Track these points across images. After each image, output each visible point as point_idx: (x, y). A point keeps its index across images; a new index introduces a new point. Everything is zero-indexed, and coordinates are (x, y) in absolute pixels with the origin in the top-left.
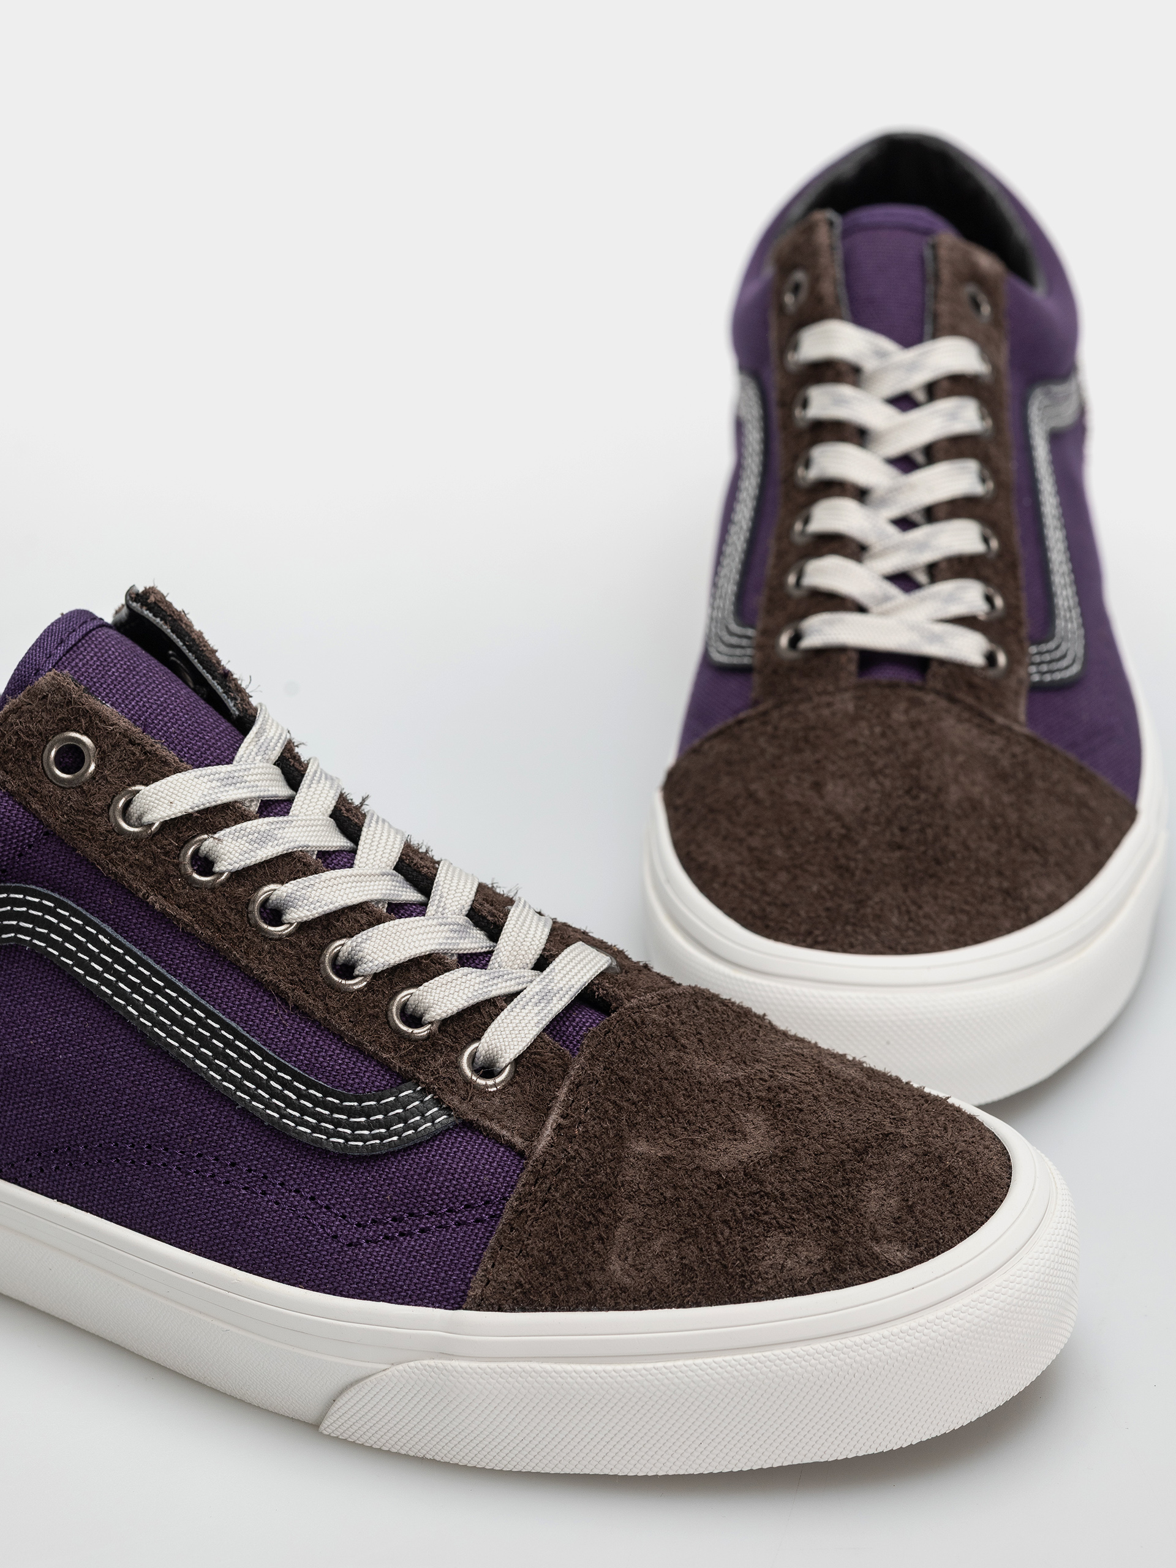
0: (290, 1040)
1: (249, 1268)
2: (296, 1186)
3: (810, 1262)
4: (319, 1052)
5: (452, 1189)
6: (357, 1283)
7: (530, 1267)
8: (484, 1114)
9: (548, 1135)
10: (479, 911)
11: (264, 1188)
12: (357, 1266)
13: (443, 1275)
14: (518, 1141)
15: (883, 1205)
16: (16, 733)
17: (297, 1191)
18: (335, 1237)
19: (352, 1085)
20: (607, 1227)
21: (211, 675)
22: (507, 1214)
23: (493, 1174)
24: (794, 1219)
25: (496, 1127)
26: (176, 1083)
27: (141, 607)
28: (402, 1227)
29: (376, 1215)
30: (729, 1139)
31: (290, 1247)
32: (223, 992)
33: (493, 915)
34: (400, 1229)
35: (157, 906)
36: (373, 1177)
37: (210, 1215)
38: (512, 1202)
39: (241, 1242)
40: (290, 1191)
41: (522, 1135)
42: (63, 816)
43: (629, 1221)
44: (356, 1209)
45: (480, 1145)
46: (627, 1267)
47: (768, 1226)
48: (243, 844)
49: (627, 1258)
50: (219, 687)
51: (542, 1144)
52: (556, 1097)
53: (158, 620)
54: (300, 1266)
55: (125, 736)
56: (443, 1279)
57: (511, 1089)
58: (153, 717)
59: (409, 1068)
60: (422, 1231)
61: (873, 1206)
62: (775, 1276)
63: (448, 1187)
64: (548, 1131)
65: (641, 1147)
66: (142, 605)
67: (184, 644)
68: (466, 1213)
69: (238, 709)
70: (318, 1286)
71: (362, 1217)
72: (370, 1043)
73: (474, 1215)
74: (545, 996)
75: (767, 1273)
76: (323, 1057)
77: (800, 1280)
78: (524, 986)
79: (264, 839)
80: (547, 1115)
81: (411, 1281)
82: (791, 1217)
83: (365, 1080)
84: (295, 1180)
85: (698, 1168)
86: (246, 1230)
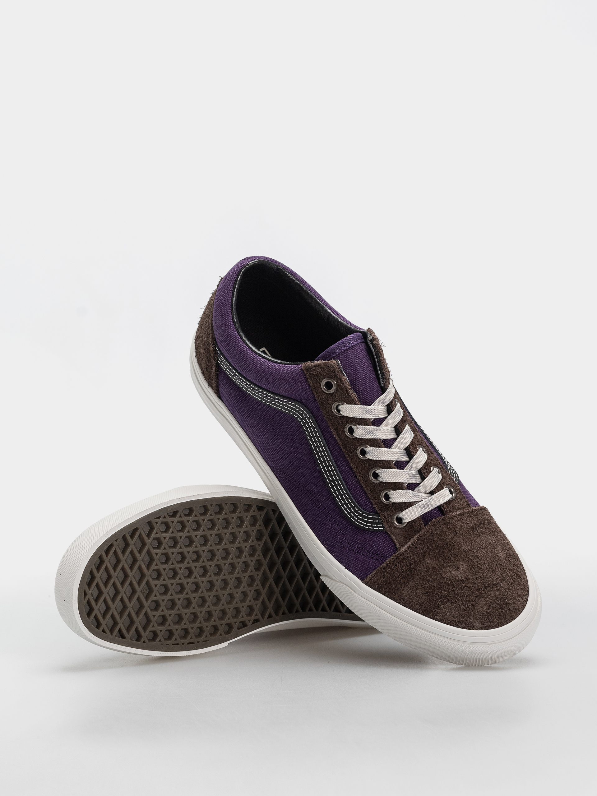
0: (353, 487)
1: (317, 536)
2: (338, 524)
3: (454, 616)
4: (359, 494)
5: (375, 548)
6: (341, 558)
7: (383, 581)
8: (393, 533)
9: (405, 548)
10: (421, 471)
11: (330, 519)
12: (343, 554)
13: (362, 569)
14: (398, 545)
15: (482, 607)
16: (318, 372)
17: (337, 525)
18: (341, 543)
19: (363, 507)
20: (408, 580)
21: (380, 372)
22: (384, 565)
23: (387, 550)
24: (456, 602)
25: (394, 538)
26: (320, 480)
27: (370, 344)
28: (359, 550)
29: (354, 543)
30: (454, 568)
31: (329, 538)
32: (342, 465)
33: (424, 474)
34: (358, 551)
35: (334, 436)
36: (357, 533)
37: (314, 517)
38: (387, 561)
39: (318, 529)
40: (336, 524)
41: (399, 544)
42: (321, 399)
43: (415, 581)
44: (349, 539)
45: (388, 540)
46: (407, 594)
47: (449, 601)
48: (363, 432)
49: (409, 591)
50: (381, 376)
51: (403, 549)
52: (413, 537)
53: (373, 350)
54: (329, 545)
55: (345, 388)
56: (361, 571)
57: (403, 529)
58: (358, 382)
59: (379, 512)
60: (363, 554)
61: (480, 606)
62: (443, 616)
63: (374, 547)
64: (406, 547)
65: (429, 561)
66: (371, 343)
67: (377, 360)
68: (376, 556)
69: (383, 385)
70: (331, 552)
71: (350, 542)
72: (373, 499)
73: (377, 558)
74: (425, 506)
75: (441, 614)
76: (359, 496)
77: (448, 620)
78: (422, 500)
79: (370, 432)
80: (408, 542)
81: (354, 566)
82: (456, 601)
83: (367, 507)
84: (338, 522)
85: (440, 574)
86: (321, 527)
